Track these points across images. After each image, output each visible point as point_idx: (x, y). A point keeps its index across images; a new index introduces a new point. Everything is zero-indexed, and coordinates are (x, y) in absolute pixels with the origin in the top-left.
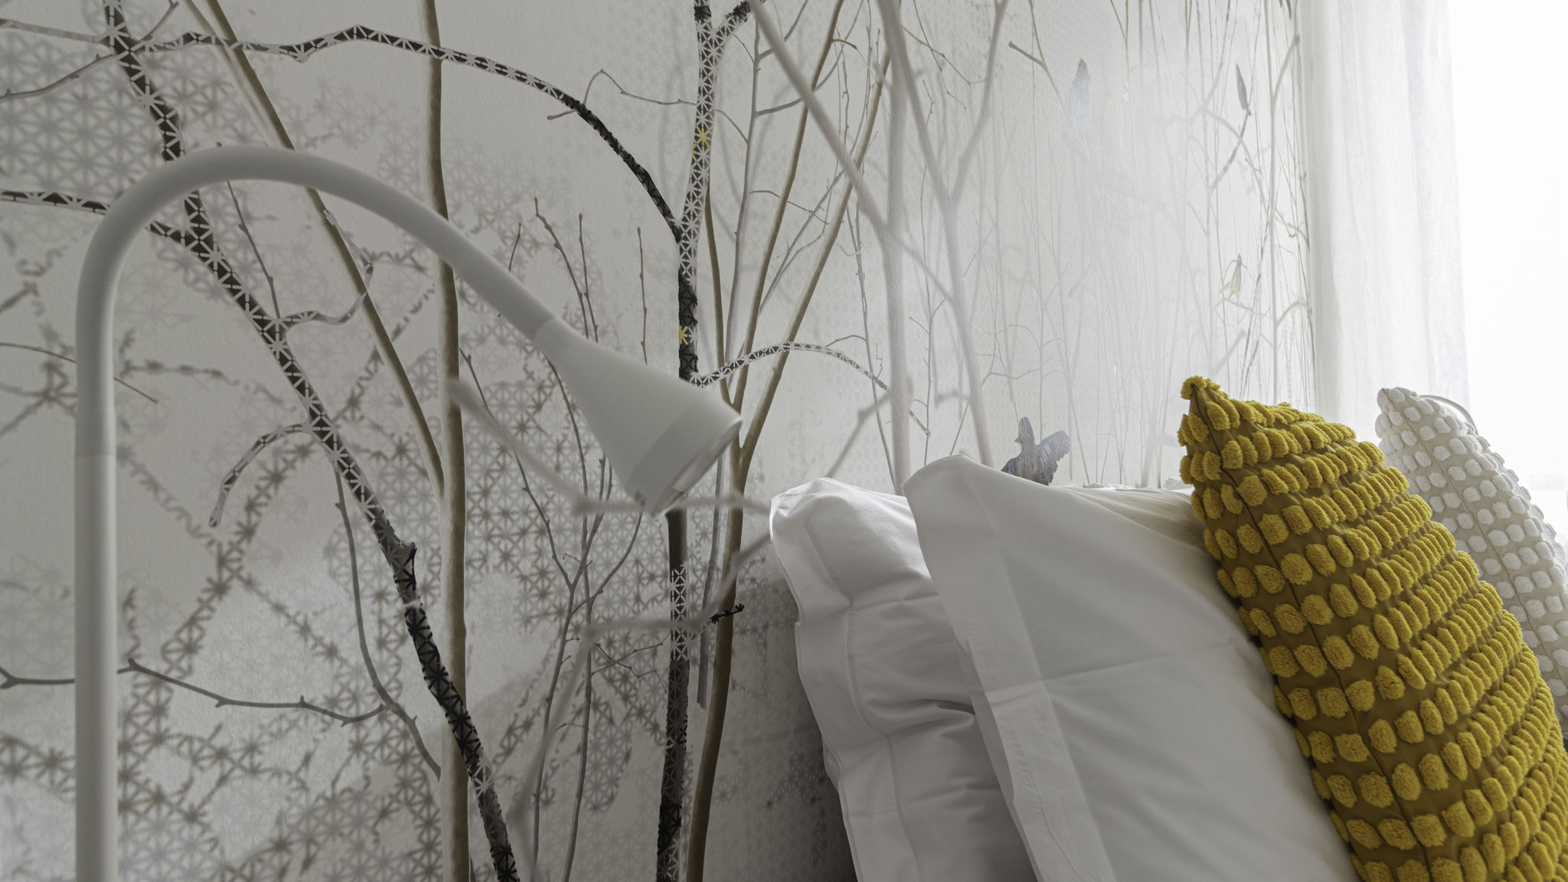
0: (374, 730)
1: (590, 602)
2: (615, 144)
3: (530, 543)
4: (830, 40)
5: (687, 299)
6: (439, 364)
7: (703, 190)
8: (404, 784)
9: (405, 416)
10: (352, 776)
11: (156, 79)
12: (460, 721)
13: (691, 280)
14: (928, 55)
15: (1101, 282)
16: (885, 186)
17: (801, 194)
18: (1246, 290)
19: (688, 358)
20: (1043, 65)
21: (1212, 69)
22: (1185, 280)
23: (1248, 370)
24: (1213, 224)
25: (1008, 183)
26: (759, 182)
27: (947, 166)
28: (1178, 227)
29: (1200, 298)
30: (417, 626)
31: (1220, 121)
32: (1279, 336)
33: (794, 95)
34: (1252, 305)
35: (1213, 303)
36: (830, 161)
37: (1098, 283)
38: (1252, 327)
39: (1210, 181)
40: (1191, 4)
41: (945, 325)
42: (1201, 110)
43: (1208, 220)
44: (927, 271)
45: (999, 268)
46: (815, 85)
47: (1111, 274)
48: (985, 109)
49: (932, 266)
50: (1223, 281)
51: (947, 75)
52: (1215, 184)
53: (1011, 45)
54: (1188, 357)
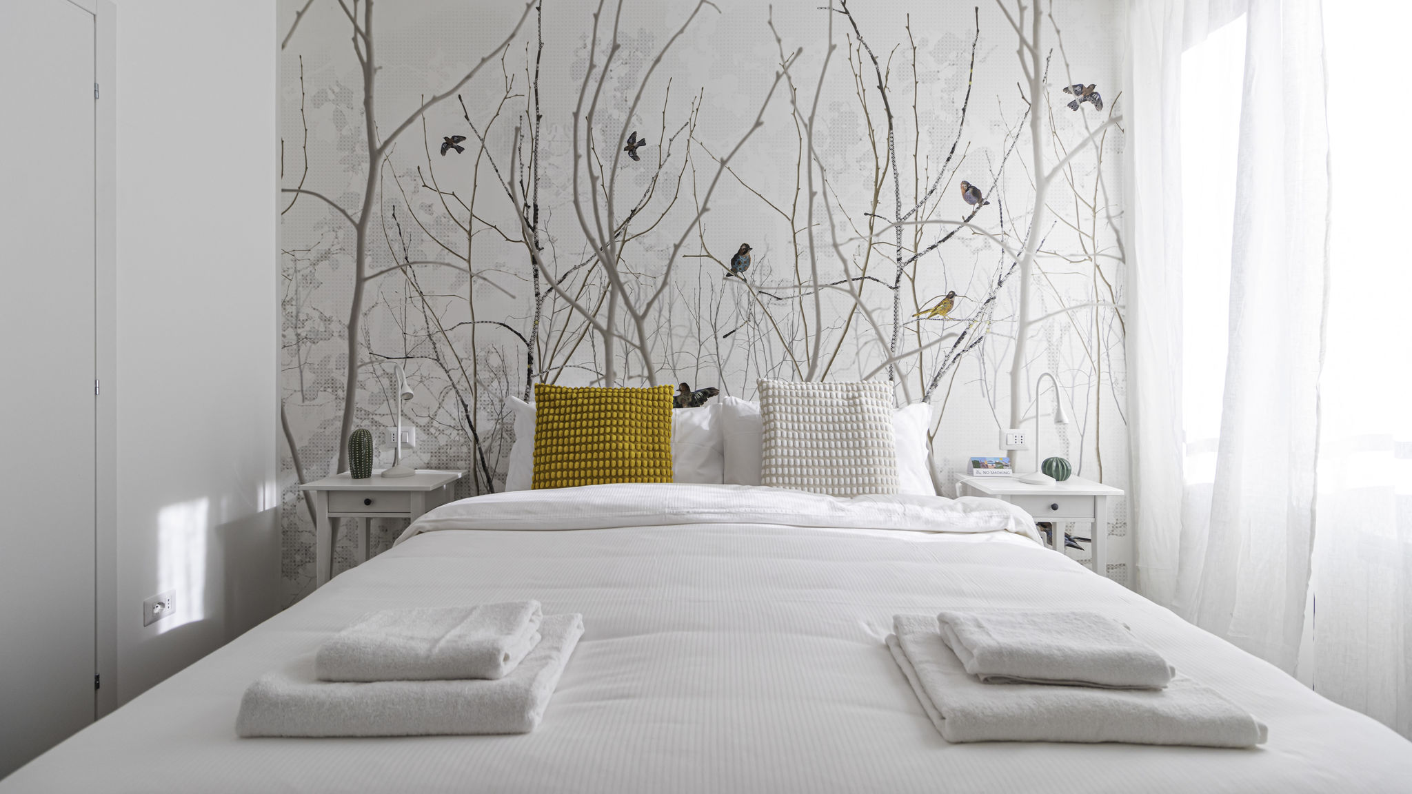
0: (461, 432)
1: (503, 419)
2: (512, 330)
3: (490, 406)
4: (584, 286)
5: (530, 359)
6: (473, 376)
7: (536, 334)
8: (465, 442)
9: (467, 384)
10: (457, 438)
11: (433, 339)
12: (475, 435)
13: (532, 355)
14: (630, 276)
15: (754, 329)
16: (606, 320)
17: (570, 328)
18: (961, 309)
19: (530, 371)
20: (709, 256)
21: (916, 198)
22: (858, 317)
23: (959, 354)
24: (905, 282)
25: (678, 305)
26: (554, 329)
27: (640, 307)
28: (851, 292)
29: (878, 322)
30: (468, 417)
31: (927, 222)
32: (1031, 331)
33: (569, 304)
34: (972, 317)
35: (900, 323)
36: (582, 318)
37: (751, 330)
38: (971, 331)
39: (904, 260)
40: (884, 174)
41: (636, 355)
42: (893, 225)
43: (898, 281)
44: (626, 341)
45: (670, 335)
46: (576, 300)
47: (765, 324)
48: (665, 284)
49: (629, 339)
50: (918, 310)
51: (642, 279)
52: (913, 259)
53: (684, 256)
54: (857, 354)
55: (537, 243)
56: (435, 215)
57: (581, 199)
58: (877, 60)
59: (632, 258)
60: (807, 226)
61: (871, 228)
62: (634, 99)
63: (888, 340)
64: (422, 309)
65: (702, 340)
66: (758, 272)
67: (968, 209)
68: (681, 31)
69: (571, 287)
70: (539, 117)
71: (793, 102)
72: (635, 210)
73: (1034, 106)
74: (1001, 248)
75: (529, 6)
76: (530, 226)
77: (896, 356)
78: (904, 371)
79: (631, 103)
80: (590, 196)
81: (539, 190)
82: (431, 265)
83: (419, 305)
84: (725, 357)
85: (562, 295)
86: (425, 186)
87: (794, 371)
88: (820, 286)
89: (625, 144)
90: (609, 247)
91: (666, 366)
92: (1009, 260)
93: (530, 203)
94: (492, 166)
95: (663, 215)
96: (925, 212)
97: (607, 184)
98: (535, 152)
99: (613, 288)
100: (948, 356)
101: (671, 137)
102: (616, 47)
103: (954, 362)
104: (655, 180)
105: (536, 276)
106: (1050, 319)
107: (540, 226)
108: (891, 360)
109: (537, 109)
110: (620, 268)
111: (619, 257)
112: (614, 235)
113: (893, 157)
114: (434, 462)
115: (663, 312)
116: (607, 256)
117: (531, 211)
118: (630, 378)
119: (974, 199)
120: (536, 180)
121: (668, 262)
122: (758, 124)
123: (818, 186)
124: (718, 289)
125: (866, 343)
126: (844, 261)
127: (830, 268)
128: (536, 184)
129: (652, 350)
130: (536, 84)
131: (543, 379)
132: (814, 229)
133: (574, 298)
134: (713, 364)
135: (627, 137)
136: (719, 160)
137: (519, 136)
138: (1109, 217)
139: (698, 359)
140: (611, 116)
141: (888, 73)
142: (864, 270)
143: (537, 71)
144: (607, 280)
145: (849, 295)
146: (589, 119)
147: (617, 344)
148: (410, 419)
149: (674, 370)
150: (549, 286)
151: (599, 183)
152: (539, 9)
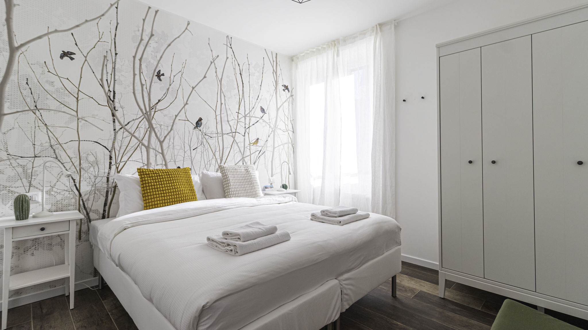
0: (71, 193)
1: (95, 185)
2: (101, 145)
3: (88, 179)
4: (137, 128)
5: (111, 158)
6: (79, 165)
7: (114, 147)
8: (74, 197)
9: (75, 170)
10: (69, 196)
11: (53, 148)
12: (80, 193)
13: (111, 156)
14: (158, 125)
15: (203, 147)
16: (147, 142)
17: (131, 145)
18: (260, 143)
19: (110, 163)
20: (188, 120)
21: (249, 109)
22: (234, 144)
23: (260, 156)
24: (247, 134)
25: (177, 138)
26: (123, 145)
27: (161, 138)
28: (232, 136)
29: (240, 146)
30: (75, 185)
31: (252, 117)
32: (276, 150)
33: (130, 135)
34: (263, 146)
35: (245, 147)
36: (136, 141)
37: (202, 147)
38: (262, 149)
39: (246, 128)
40: (241, 101)
41: (159, 157)
42: (244, 116)
43: (245, 134)
44: (156, 150)
45: (173, 148)
46: (134, 133)
47: (207, 146)
48: (171, 129)
49: (157, 150)
50: (250, 143)
51: (162, 127)
52: (249, 128)
53: (179, 120)
54: (234, 156)
55: (115, 108)
56: (56, 87)
57: (136, 92)
58: (240, 65)
59: (158, 118)
60: (220, 114)
61: (238, 117)
62: (160, 57)
63: (242, 152)
64: (46, 133)
65: (185, 151)
66: (205, 128)
67: (262, 114)
68: (179, 37)
69: (132, 128)
70: (116, 54)
71: (216, 72)
72: (160, 100)
73: (276, 88)
74: (269, 126)
75: (112, 5)
76: (111, 100)
77: (244, 157)
78: (246, 161)
79: (159, 58)
80: (141, 91)
81: (116, 85)
82: (53, 111)
83: (45, 130)
84: (193, 157)
85: (127, 131)
86: (49, 72)
87: (216, 162)
88: (224, 134)
89: (156, 74)
90: (149, 113)
91: (172, 160)
92: (271, 130)
93: (111, 89)
94: (91, 70)
95: (171, 103)
96: (252, 114)
97: (148, 88)
98: (114, 68)
99: (150, 129)
100: (257, 157)
101: (175, 75)
102: (152, 35)
104: (168, 89)
105: (114, 122)
106: (279, 147)
107: (116, 100)
108: (243, 158)
109: (115, 50)
110: (153, 122)
111: (153, 117)
112: (151, 108)
113: (244, 96)
114: (54, 208)
115: (171, 140)
116: (148, 116)
117: (112, 93)
118: (157, 165)
119: (263, 112)
120: (115, 80)
121: (172, 121)
122: (205, 77)
123: (223, 102)
124: (191, 132)
125: (236, 153)
126: (230, 126)
127: (226, 129)
128: (114, 82)
129: (167, 154)
130: (115, 39)
131: (117, 166)
132: (222, 115)
133: (132, 132)
134: (189, 160)
135: (157, 71)
136: (192, 87)
137: (106, 60)
138: (291, 121)
139: (184, 158)
140: (150, 61)
141: (242, 70)
142: (236, 130)
143: (116, 34)
144: (148, 126)
145: (232, 137)
146: (140, 60)
147: (151, 151)
148: (37, 188)
149: (175, 162)
150: (121, 127)
151: (144, 87)
152: (117, 8)
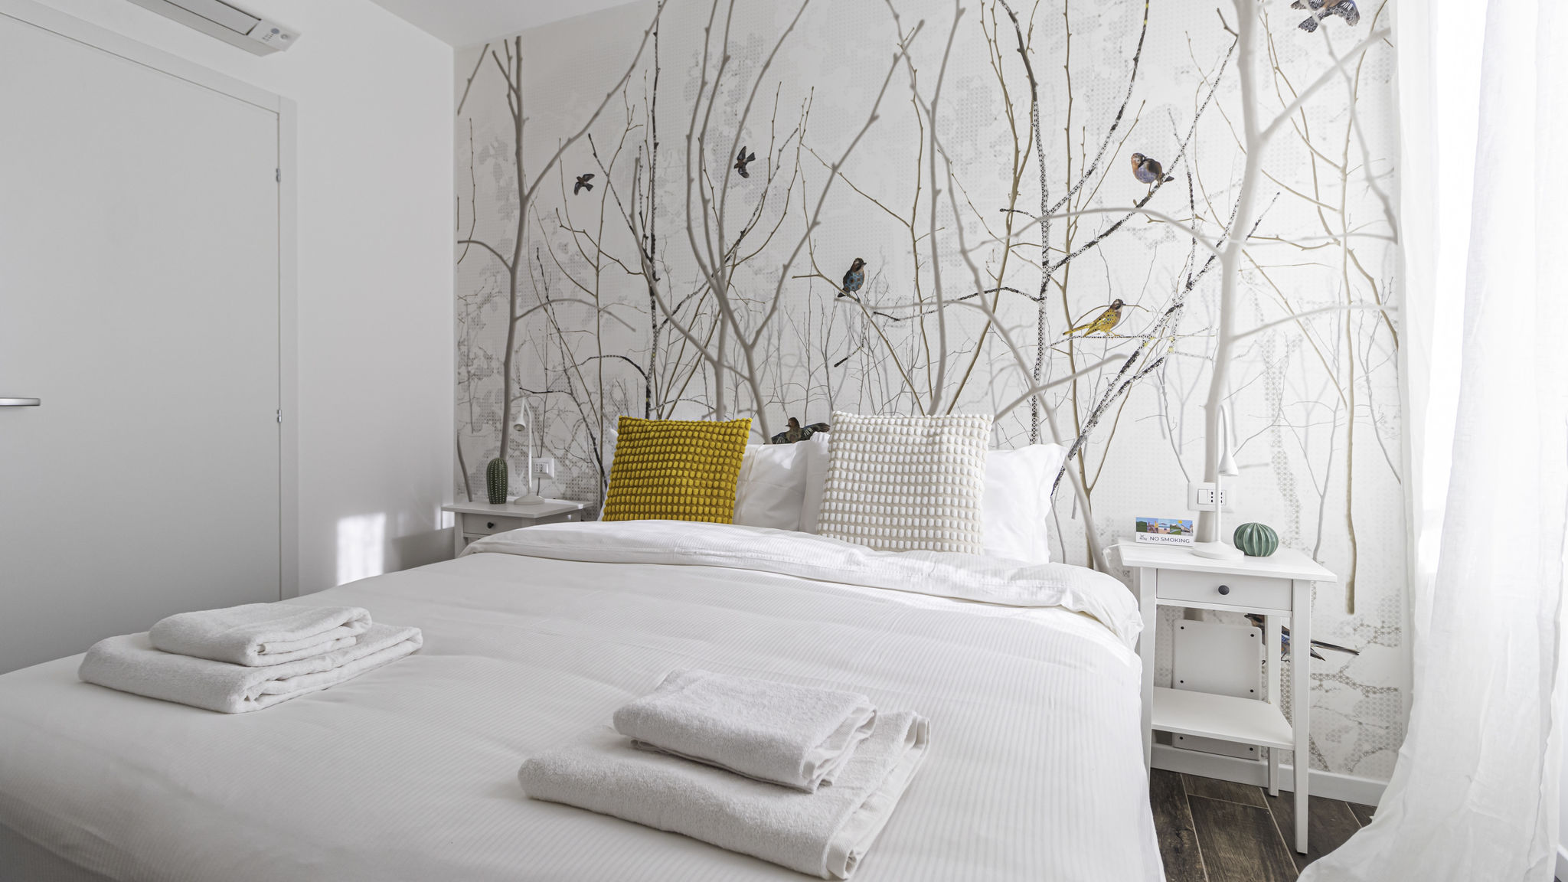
0: (590, 465)
2: (632, 363)
4: (696, 315)
5: (648, 392)
6: (600, 410)
7: (653, 367)
8: (593, 474)
9: (595, 418)
10: (587, 471)
11: (568, 374)
12: (601, 467)
13: (649, 388)
14: (740, 302)
15: (868, 355)
16: (717, 351)
17: (684, 361)
18: (1131, 323)
19: (648, 405)
20: (819, 275)
21: (1068, 183)
22: (991, 337)
23: (1128, 382)
24: (1053, 289)
25: (788, 332)
26: (670, 361)
27: (749, 336)
28: (984, 307)
29: (1018, 344)
30: (595, 450)
31: (1083, 212)
32: (1237, 348)
33: (682, 335)
34: (1147, 333)
35: (1047, 343)
36: (694, 349)
37: (864, 357)
38: (1146, 350)
39: (1052, 264)
40: (1026, 157)
41: (745, 388)
42: (1037, 220)
43: (1043, 290)
44: (736, 372)
45: (779, 365)
46: (689, 331)
47: (880, 350)
48: (774, 308)
49: (739, 370)
50: (1071, 326)
51: (751, 305)
52: (1064, 262)
53: (794, 277)
54: (991, 382)
55: (654, 274)
56: (570, 253)
57: (693, 224)
58: (1017, 17)
59: (744, 283)
60: (929, 232)
61: (1009, 227)
62: (744, 111)
63: (1031, 366)
64: (559, 345)
65: (812, 370)
66: (872, 290)
67: (1142, 189)
68: (791, 28)
69: (684, 318)
70: (656, 145)
71: (913, 87)
72: (744, 231)
73: (1243, 38)
74: (1190, 237)
75: (647, 33)
76: (648, 258)
77: (1041, 385)
78: (1051, 405)
79: (740, 117)
80: (702, 220)
81: (656, 219)
82: (566, 302)
83: (557, 340)
84: (836, 389)
85: (677, 326)
86: (562, 226)
87: (913, 405)
88: (946, 302)
89: (735, 162)
90: (719, 273)
91: (775, 399)
92: (1203, 253)
93: (648, 234)
94: (616, 200)
95: (772, 233)
96: (1081, 200)
97: (718, 206)
98: (652, 181)
99: (723, 316)
100: (1112, 385)
101: (781, 147)
102: (726, 59)
103: (1120, 391)
104: (764, 197)
105: (653, 308)
106: (1270, 330)
107: (657, 257)
108: (1034, 390)
109: (655, 137)
110: (730, 294)
111: (729, 283)
112: (724, 259)
113: (1038, 135)
114: (569, 493)
115: (772, 341)
116: (718, 283)
117: (649, 241)
118: (739, 412)
119: (1150, 175)
120: (654, 209)
121: (777, 285)
122: (873, 118)
123: (942, 183)
124: (829, 311)
125: (1002, 370)
126: (974, 270)
127: (957, 279)
128: (653, 213)
129: (761, 381)
130: (653, 111)
131: (660, 413)
132: (938, 235)
133: (687, 329)
134: (823, 397)
135: (737, 153)
136: (830, 166)
137: (639, 167)
138: (1370, 179)
139: (807, 392)
140: (721, 133)
141: (1031, 30)
142: (1000, 280)
143: (654, 98)
144: (718, 308)
145: (981, 311)
146: (701, 140)
147: (726, 374)
148: (550, 450)
149: (783, 403)
150: (665, 318)
151: (710, 205)
152: (655, 34)
